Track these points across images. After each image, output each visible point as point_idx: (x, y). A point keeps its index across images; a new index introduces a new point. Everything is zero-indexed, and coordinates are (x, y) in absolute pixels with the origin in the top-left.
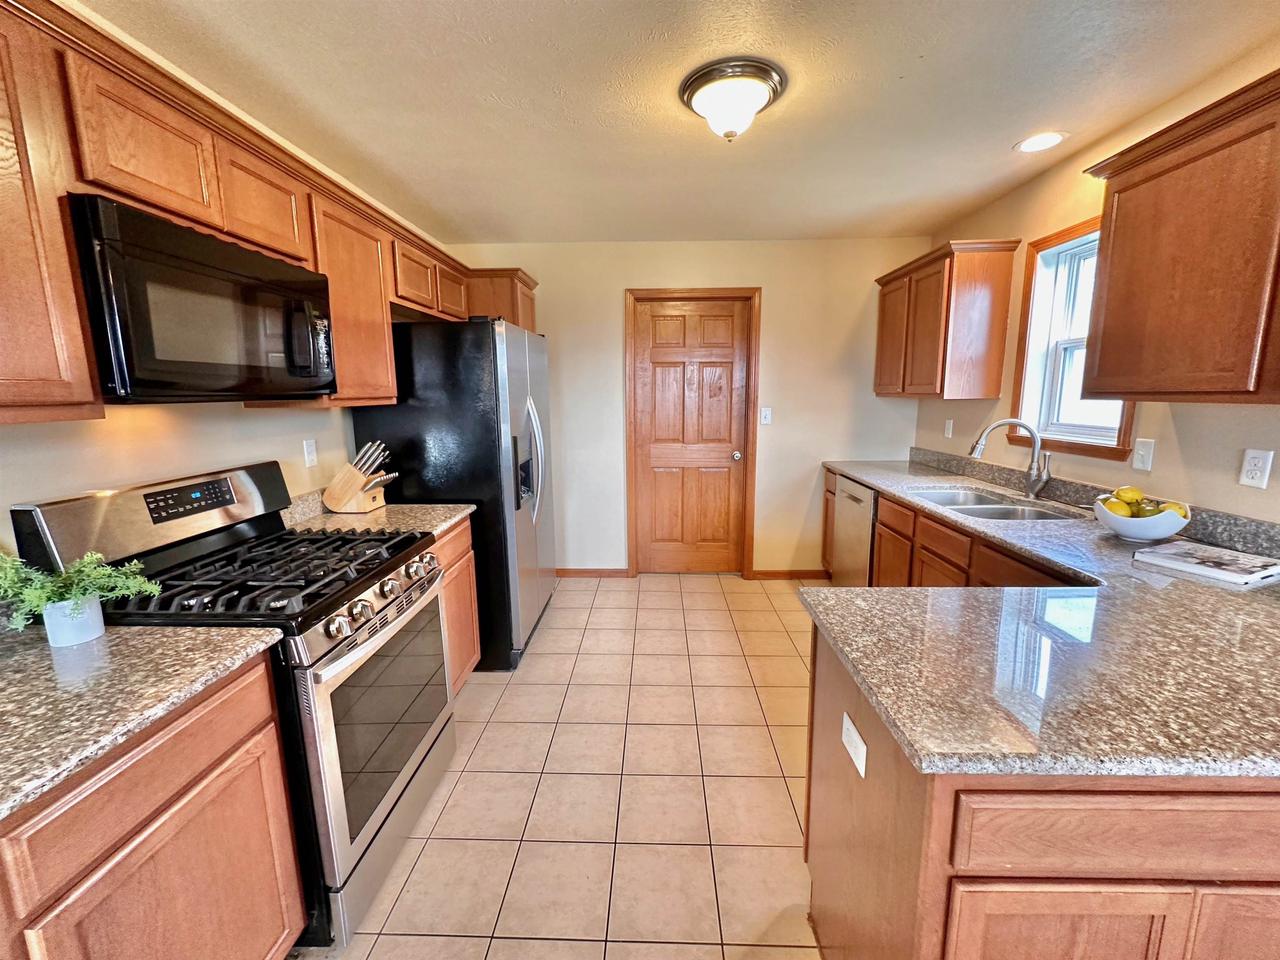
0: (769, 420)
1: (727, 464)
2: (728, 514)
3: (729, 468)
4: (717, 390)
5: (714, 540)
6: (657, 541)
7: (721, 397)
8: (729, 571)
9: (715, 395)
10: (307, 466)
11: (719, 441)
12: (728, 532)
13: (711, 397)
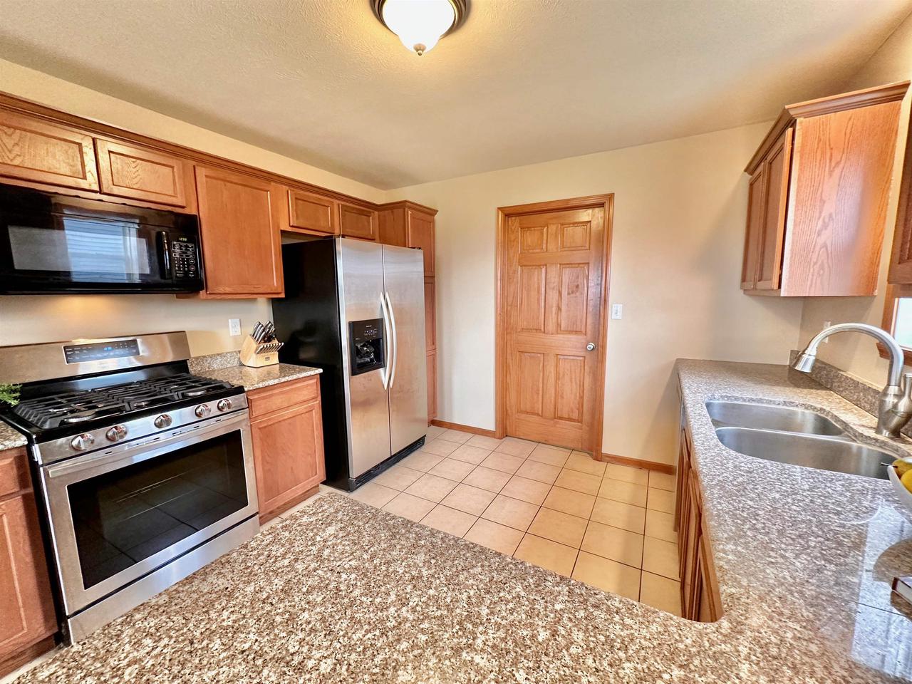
0: (619, 316)
1: (582, 354)
2: (582, 397)
3: (584, 357)
4: (575, 289)
5: (570, 419)
6: (521, 412)
7: (578, 294)
8: (582, 450)
9: (572, 292)
10: (231, 335)
11: (576, 332)
12: (581, 413)
13: (569, 294)
